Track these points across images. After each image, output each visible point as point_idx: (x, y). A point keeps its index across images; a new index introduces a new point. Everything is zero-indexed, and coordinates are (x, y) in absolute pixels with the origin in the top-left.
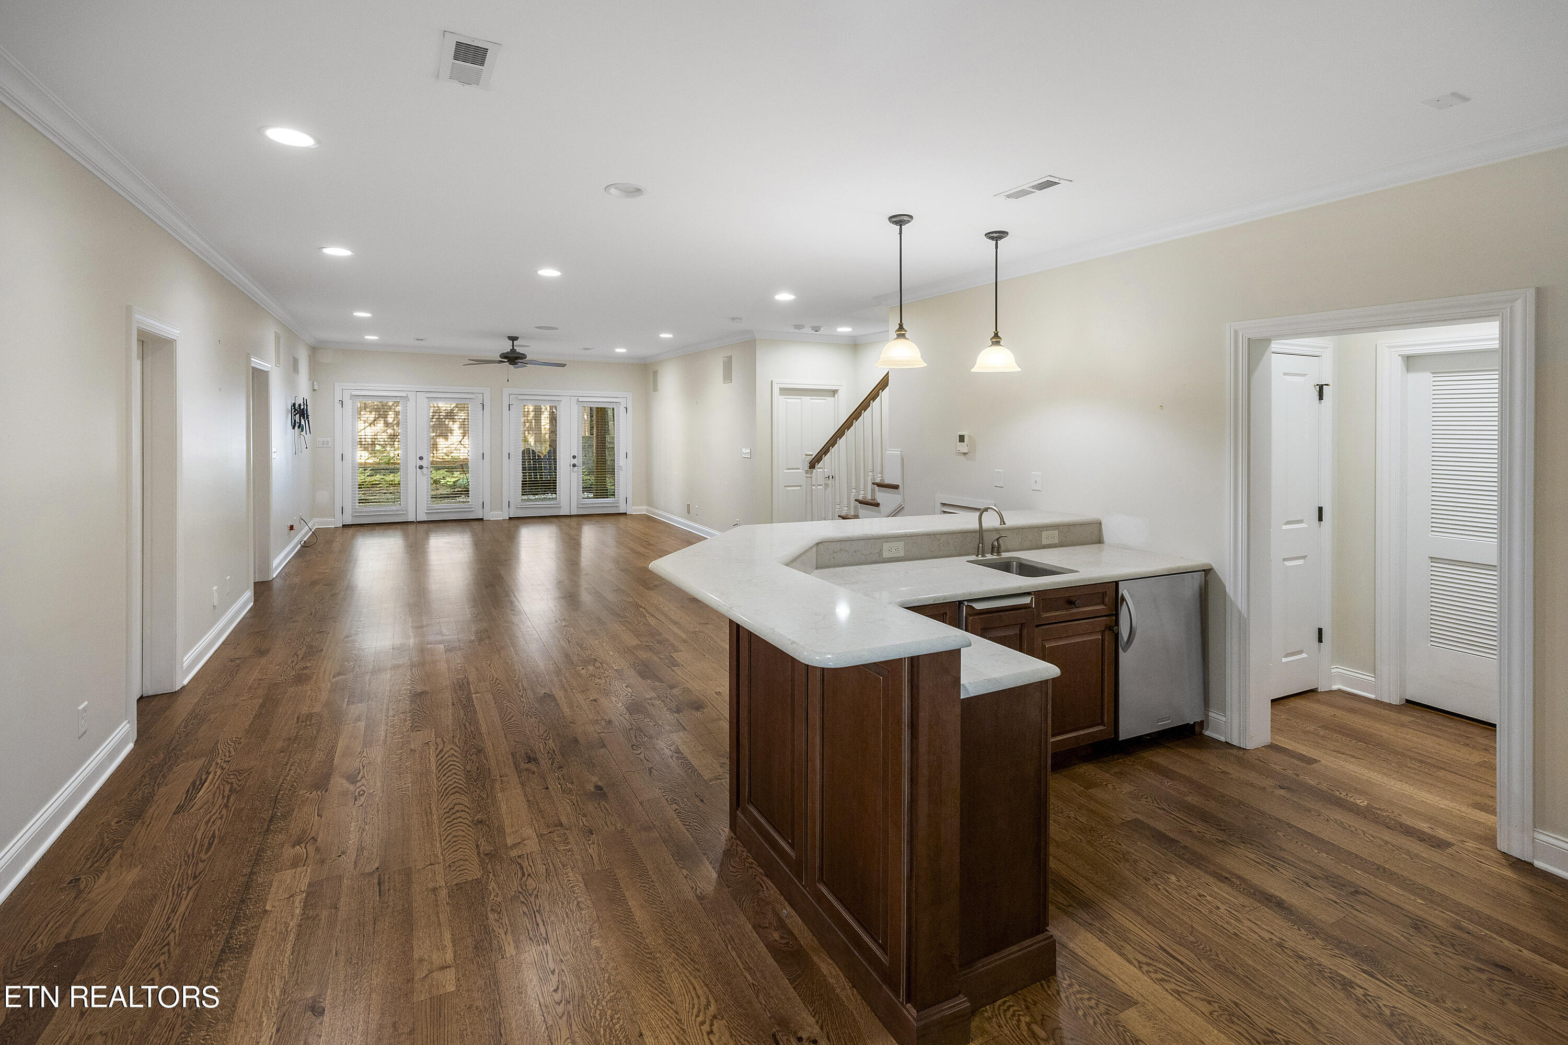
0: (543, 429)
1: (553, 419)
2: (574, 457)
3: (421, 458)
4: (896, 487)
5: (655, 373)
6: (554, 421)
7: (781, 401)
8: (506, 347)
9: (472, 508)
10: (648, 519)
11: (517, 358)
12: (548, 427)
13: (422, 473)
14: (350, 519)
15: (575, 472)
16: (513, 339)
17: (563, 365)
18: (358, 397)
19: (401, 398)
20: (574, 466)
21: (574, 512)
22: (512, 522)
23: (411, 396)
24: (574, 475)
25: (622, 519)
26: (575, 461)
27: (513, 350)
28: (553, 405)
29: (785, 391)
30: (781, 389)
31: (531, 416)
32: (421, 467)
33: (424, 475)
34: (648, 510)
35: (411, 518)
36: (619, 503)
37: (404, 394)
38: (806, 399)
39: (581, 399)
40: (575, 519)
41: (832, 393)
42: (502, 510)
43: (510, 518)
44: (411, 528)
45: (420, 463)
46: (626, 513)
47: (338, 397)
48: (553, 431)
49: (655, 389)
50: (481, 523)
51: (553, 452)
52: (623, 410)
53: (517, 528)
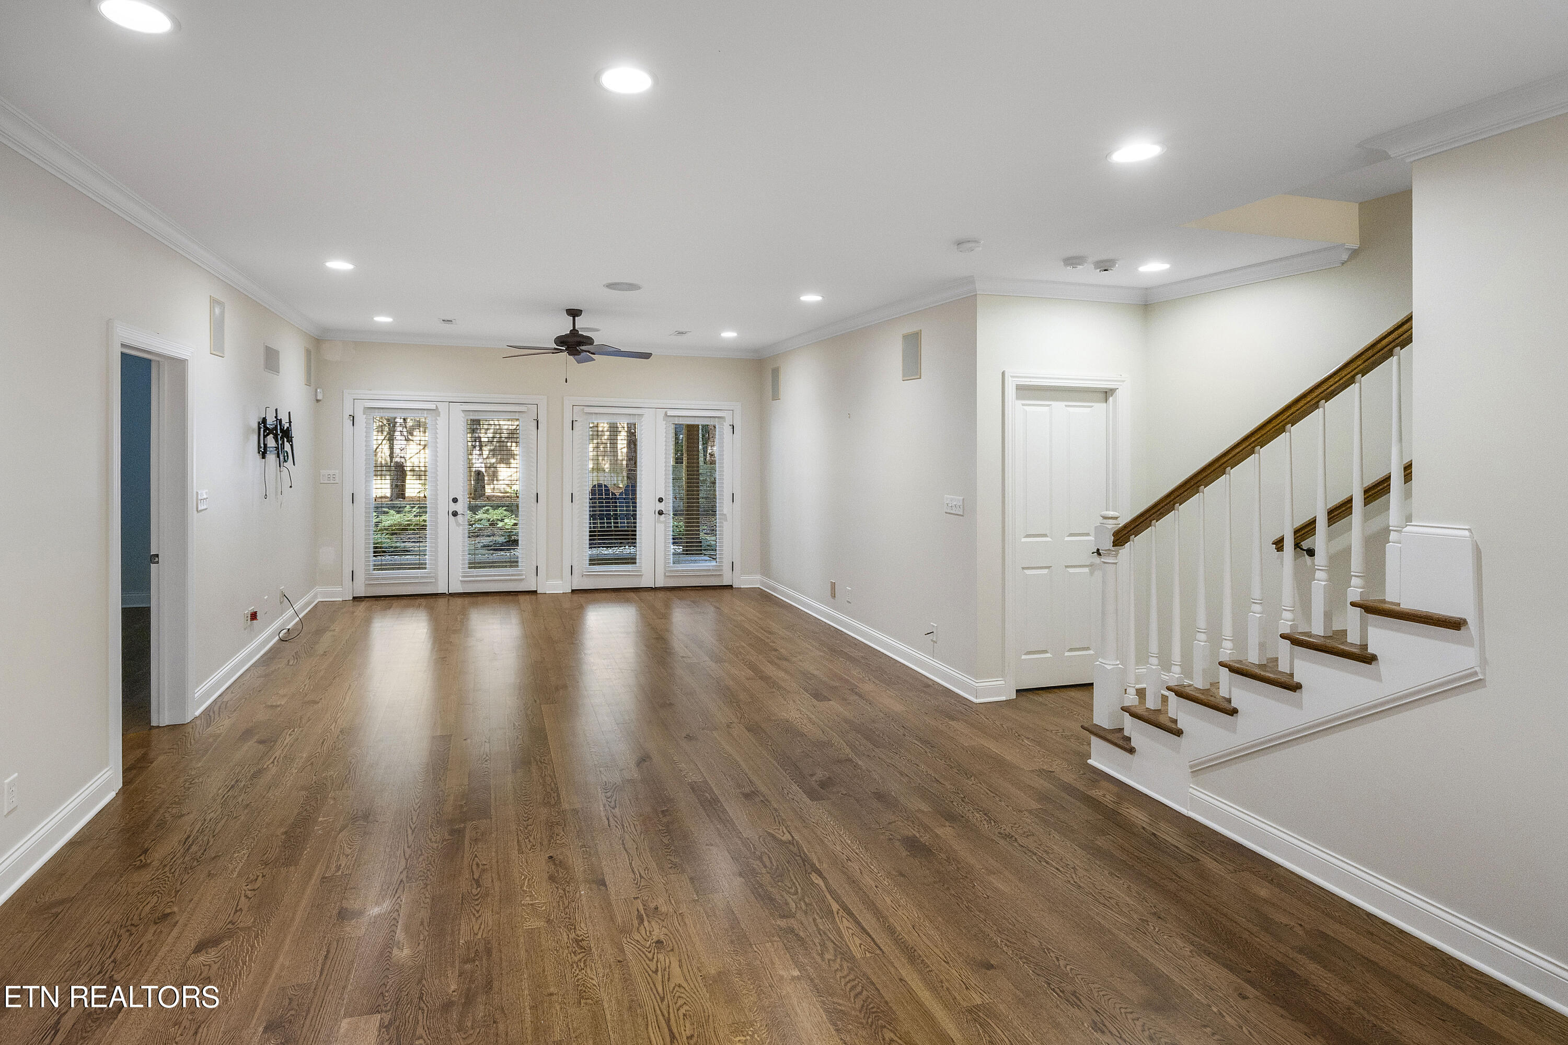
0: (619, 454)
1: (632, 442)
2: (661, 500)
3: (455, 500)
4: (1456, 624)
5: (776, 372)
6: (632, 446)
7: (1016, 407)
8: (564, 326)
9: (521, 575)
10: (763, 598)
11: (580, 343)
12: (625, 450)
13: (457, 522)
14: (363, 588)
15: (661, 522)
16: (574, 313)
17: (647, 356)
18: (373, 410)
19: (429, 412)
20: (661, 513)
21: (659, 584)
22: (576, 597)
23: (443, 408)
24: (661, 527)
25: (726, 594)
26: (661, 506)
27: (574, 332)
28: (632, 421)
29: (1028, 391)
30: (1020, 388)
31: (606, 437)
32: (455, 514)
33: (458, 524)
34: (763, 583)
35: (442, 589)
36: (721, 570)
37: (433, 407)
38: (1059, 406)
39: (670, 413)
40: (661, 595)
41: (1103, 395)
42: (562, 578)
43: (573, 591)
44: (442, 602)
45: (453, 507)
46: (731, 586)
47: (348, 411)
48: (632, 458)
49: (776, 396)
50: (533, 597)
51: (631, 489)
52: (727, 430)
53: (581, 608)
